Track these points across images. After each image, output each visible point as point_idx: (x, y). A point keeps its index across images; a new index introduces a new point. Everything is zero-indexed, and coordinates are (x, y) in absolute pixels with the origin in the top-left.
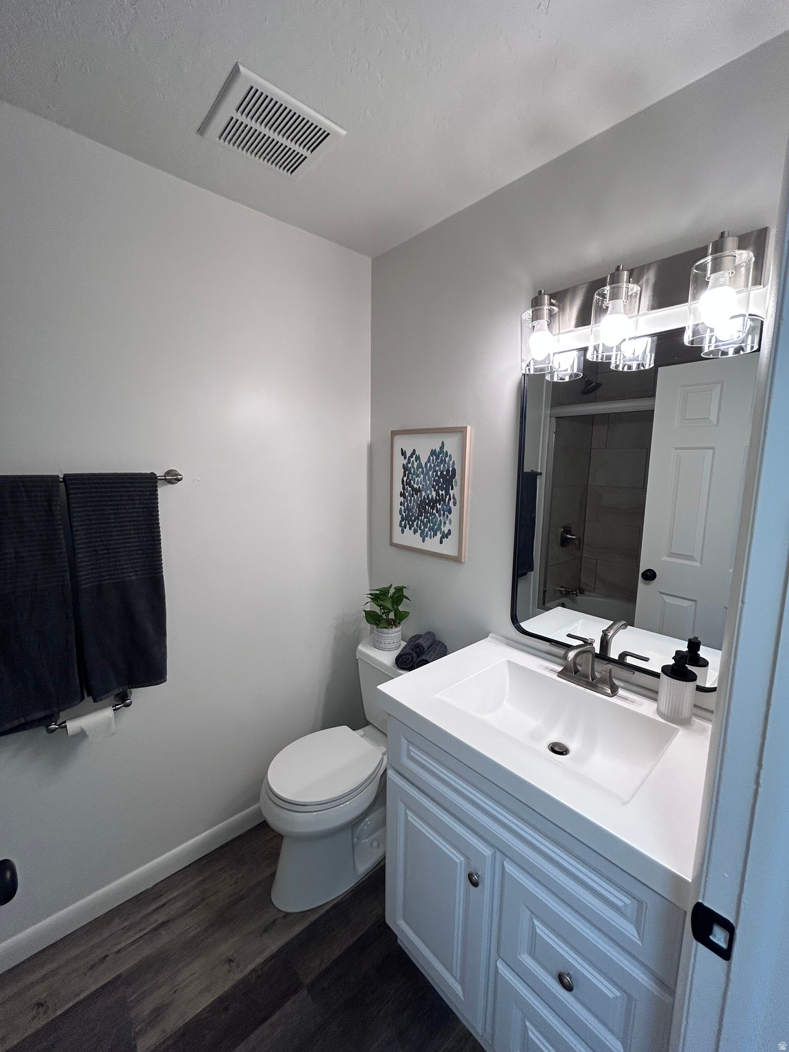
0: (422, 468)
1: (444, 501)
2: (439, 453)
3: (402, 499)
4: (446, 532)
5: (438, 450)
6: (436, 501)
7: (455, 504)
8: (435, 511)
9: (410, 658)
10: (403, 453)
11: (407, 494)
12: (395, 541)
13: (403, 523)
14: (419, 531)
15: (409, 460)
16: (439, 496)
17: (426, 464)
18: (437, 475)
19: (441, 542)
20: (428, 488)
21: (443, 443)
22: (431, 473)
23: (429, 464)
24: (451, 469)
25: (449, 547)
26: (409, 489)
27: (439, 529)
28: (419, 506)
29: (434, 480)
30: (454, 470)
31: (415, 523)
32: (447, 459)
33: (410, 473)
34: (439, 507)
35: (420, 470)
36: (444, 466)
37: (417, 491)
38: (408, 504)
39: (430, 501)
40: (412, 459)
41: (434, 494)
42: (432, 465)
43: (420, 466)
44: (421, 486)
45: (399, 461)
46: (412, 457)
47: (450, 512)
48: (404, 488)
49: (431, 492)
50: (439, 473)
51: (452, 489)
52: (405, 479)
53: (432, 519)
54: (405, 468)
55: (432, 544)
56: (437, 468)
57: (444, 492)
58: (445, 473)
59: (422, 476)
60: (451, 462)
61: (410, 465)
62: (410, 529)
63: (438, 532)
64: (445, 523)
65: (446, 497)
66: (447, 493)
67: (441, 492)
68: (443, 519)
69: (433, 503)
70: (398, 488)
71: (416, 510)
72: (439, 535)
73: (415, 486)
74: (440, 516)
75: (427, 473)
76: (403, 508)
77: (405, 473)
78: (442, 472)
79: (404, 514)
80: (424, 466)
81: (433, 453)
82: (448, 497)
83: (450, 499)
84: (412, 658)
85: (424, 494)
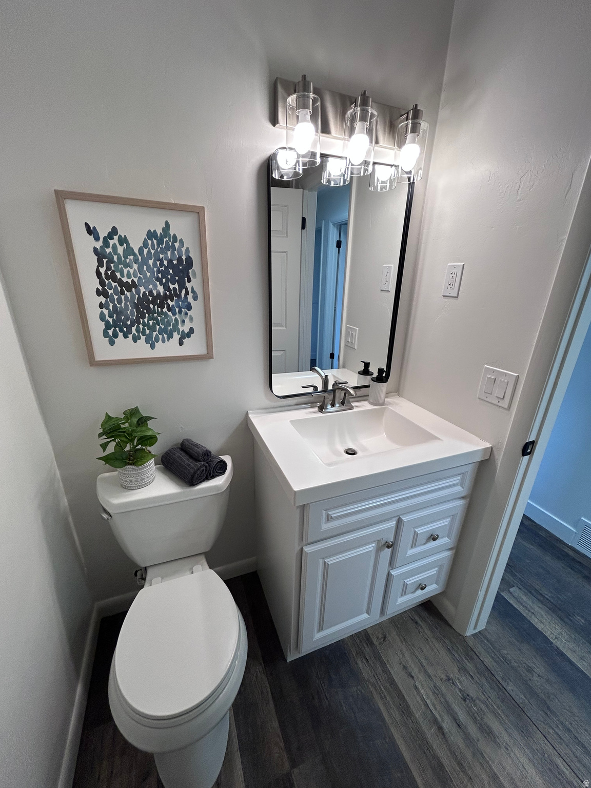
0: (134, 254)
1: (179, 296)
2: (162, 237)
3: (102, 299)
4: (186, 331)
5: (159, 231)
6: (166, 297)
7: (195, 298)
8: (165, 310)
10: (91, 231)
11: (110, 292)
12: (99, 357)
13: (111, 332)
14: (143, 338)
15: (106, 244)
16: (169, 290)
17: (141, 250)
18: (162, 264)
19: (181, 343)
20: (148, 282)
21: (167, 224)
22: (151, 262)
23: (146, 251)
24: (184, 257)
25: (193, 346)
26: (114, 284)
27: (175, 328)
28: (136, 306)
29: (159, 271)
30: (189, 260)
31: (134, 329)
32: (177, 245)
33: (111, 261)
34: (171, 303)
35: (132, 257)
36: (173, 253)
37: (130, 287)
38: (114, 306)
39: (155, 298)
40: (111, 242)
41: (161, 289)
42: (153, 252)
43: (129, 251)
44: (136, 280)
45: (84, 247)
46: (112, 239)
47: (189, 307)
48: (102, 283)
49: (155, 286)
50: (165, 262)
51: (189, 281)
52: (102, 270)
53: (163, 320)
54: (100, 255)
55: (169, 348)
56: (161, 256)
57: (176, 286)
58: (175, 262)
59: (135, 266)
60: (184, 250)
61: (108, 250)
62: (126, 336)
63: (175, 334)
64: (183, 322)
65: (181, 292)
66: (182, 286)
67: (171, 286)
68: (180, 317)
69: (161, 301)
70: (90, 283)
71: (131, 312)
72: (176, 336)
73: (125, 280)
74: (174, 314)
75: (145, 262)
76: (106, 312)
77: (100, 264)
78: (170, 261)
79: (111, 320)
80: (136, 251)
81: (151, 235)
82: (184, 291)
83: (187, 293)
85: (142, 289)
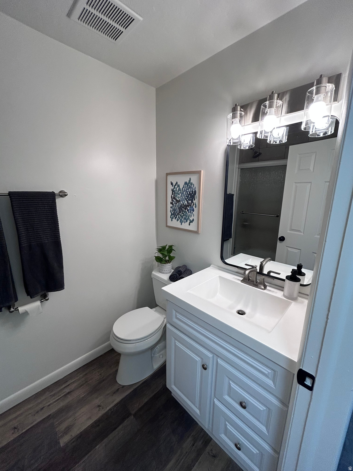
0: (181, 190)
1: (191, 206)
2: (189, 183)
3: (171, 205)
4: (192, 220)
5: (188, 182)
6: (187, 206)
7: (196, 207)
8: (186, 211)
9: (176, 276)
10: (172, 184)
11: (174, 203)
12: (168, 225)
13: (172, 216)
14: (179, 220)
15: (174, 187)
16: (188, 203)
18: (187, 194)
19: (189, 225)
20: (183, 200)
21: (190, 179)
22: (185, 193)
23: (184, 189)
24: (194, 191)
25: (193, 227)
26: (175, 200)
27: (189, 218)
28: (179, 208)
29: (186, 196)
30: (195, 191)
31: (178, 216)
32: (192, 186)
33: (175, 193)
34: (188, 208)
36: (191, 189)
37: (178, 201)
38: (174, 208)
39: (184, 206)
40: (176, 187)
41: (186, 202)
42: (185, 189)
43: (179, 189)
44: (180, 199)
45: (170, 187)
46: (176, 186)
47: (193, 211)
48: (172, 200)
49: (185, 202)
50: (188, 193)
51: (194, 200)
52: (173, 196)
53: (185, 214)
54: (173, 191)
55: (185, 226)
56: (188, 190)
57: (190, 202)
58: (191, 193)
59: (180, 194)
60: (194, 188)
61: (175, 189)
62: (175, 219)
63: (188, 220)
64: (191, 216)
65: (191, 204)
66: (192, 202)
67: (189, 202)
68: (190, 214)
69: (186, 207)
70: (170, 200)
71: (178, 210)
72: (188, 221)
73: (177, 199)
74: (189, 213)
75: (183, 193)
76: (172, 209)
77: (172, 193)
78: (190, 192)
79: (172, 212)
81: (186, 183)
82: (192, 204)
83: (193, 205)
84: (177, 276)
85: (181, 202)
